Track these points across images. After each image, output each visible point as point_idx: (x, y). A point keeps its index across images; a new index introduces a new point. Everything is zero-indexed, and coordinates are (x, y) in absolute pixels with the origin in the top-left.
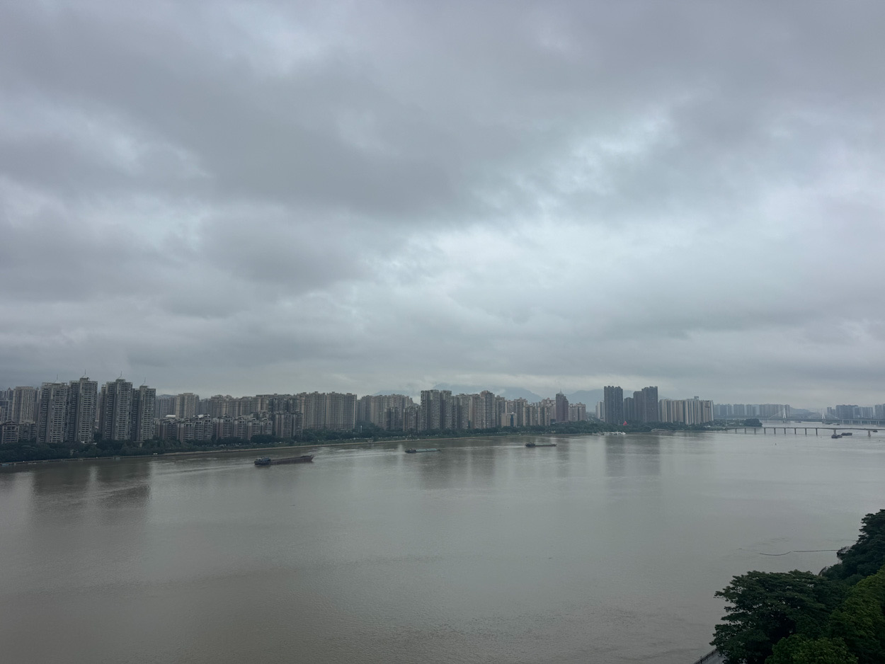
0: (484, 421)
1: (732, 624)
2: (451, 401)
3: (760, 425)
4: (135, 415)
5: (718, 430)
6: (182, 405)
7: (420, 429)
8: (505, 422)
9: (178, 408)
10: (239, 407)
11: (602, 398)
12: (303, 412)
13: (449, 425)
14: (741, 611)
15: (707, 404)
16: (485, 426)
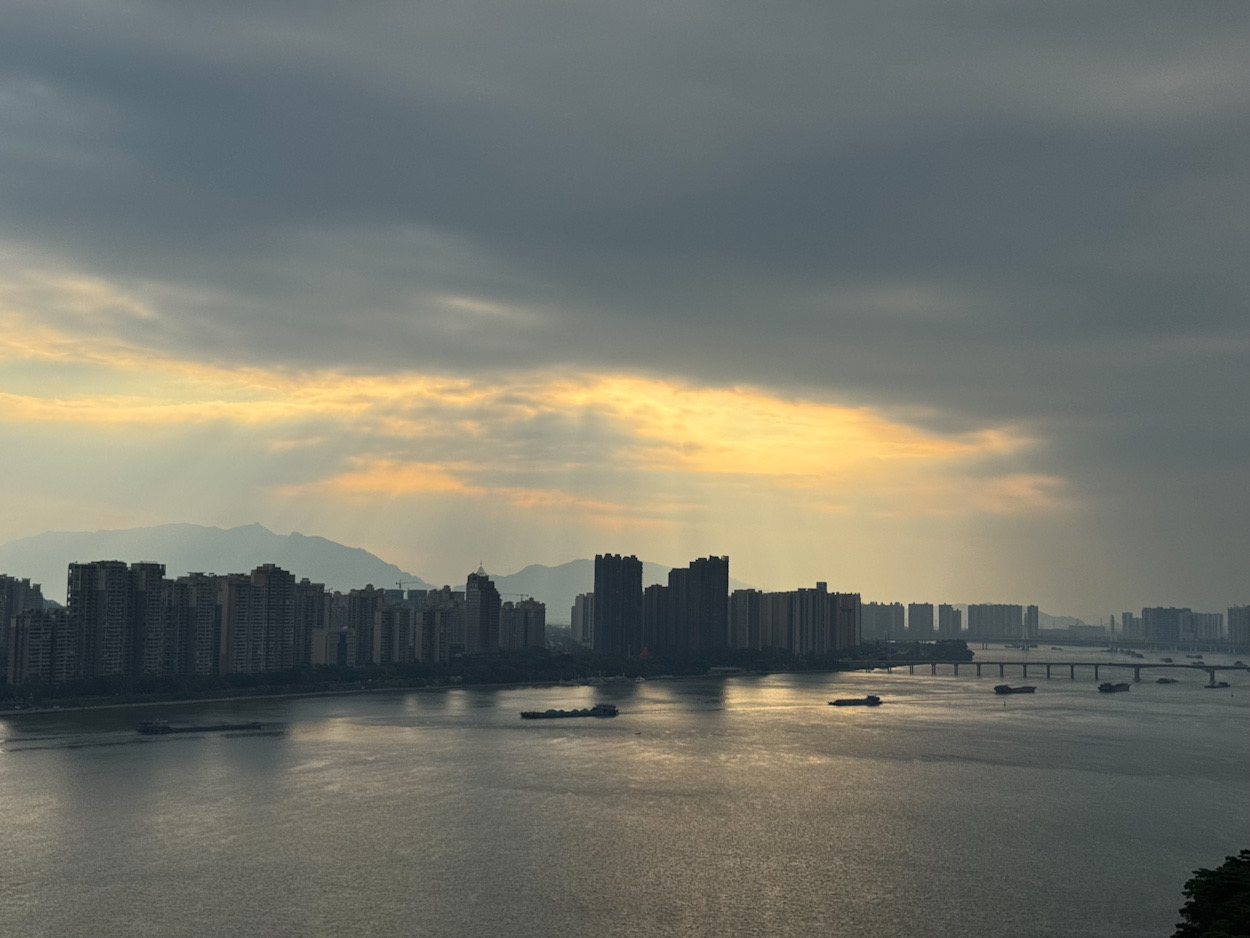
0: (262, 652)
2: (165, 594)
3: (968, 657)
7: (63, 676)
11: (588, 586)
13: (153, 664)
15: (846, 603)
16: (262, 666)
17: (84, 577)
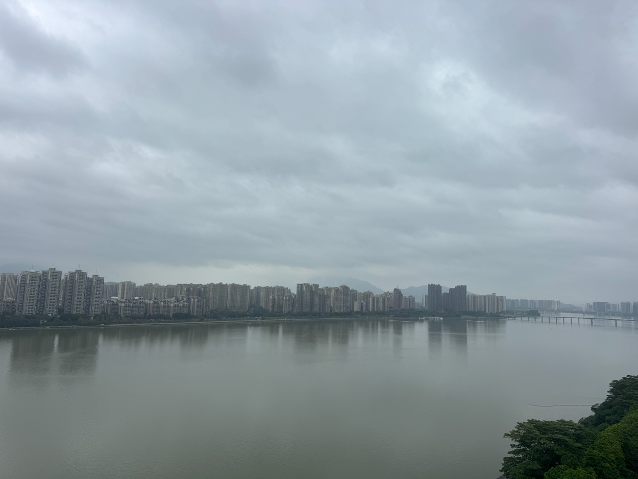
0: (342, 307)
1: (516, 457)
2: (319, 292)
3: (539, 315)
4: (88, 295)
5: (509, 317)
6: (123, 290)
7: (295, 311)
8: (356, 308)
9: (120, 292)
10: (165, 291)
11: (427, 293)
12: (211, 297)
13: (316, 309)
14: (522, 448)
15: (501, 299)
16: (342, 310)
17: (300, 286)
